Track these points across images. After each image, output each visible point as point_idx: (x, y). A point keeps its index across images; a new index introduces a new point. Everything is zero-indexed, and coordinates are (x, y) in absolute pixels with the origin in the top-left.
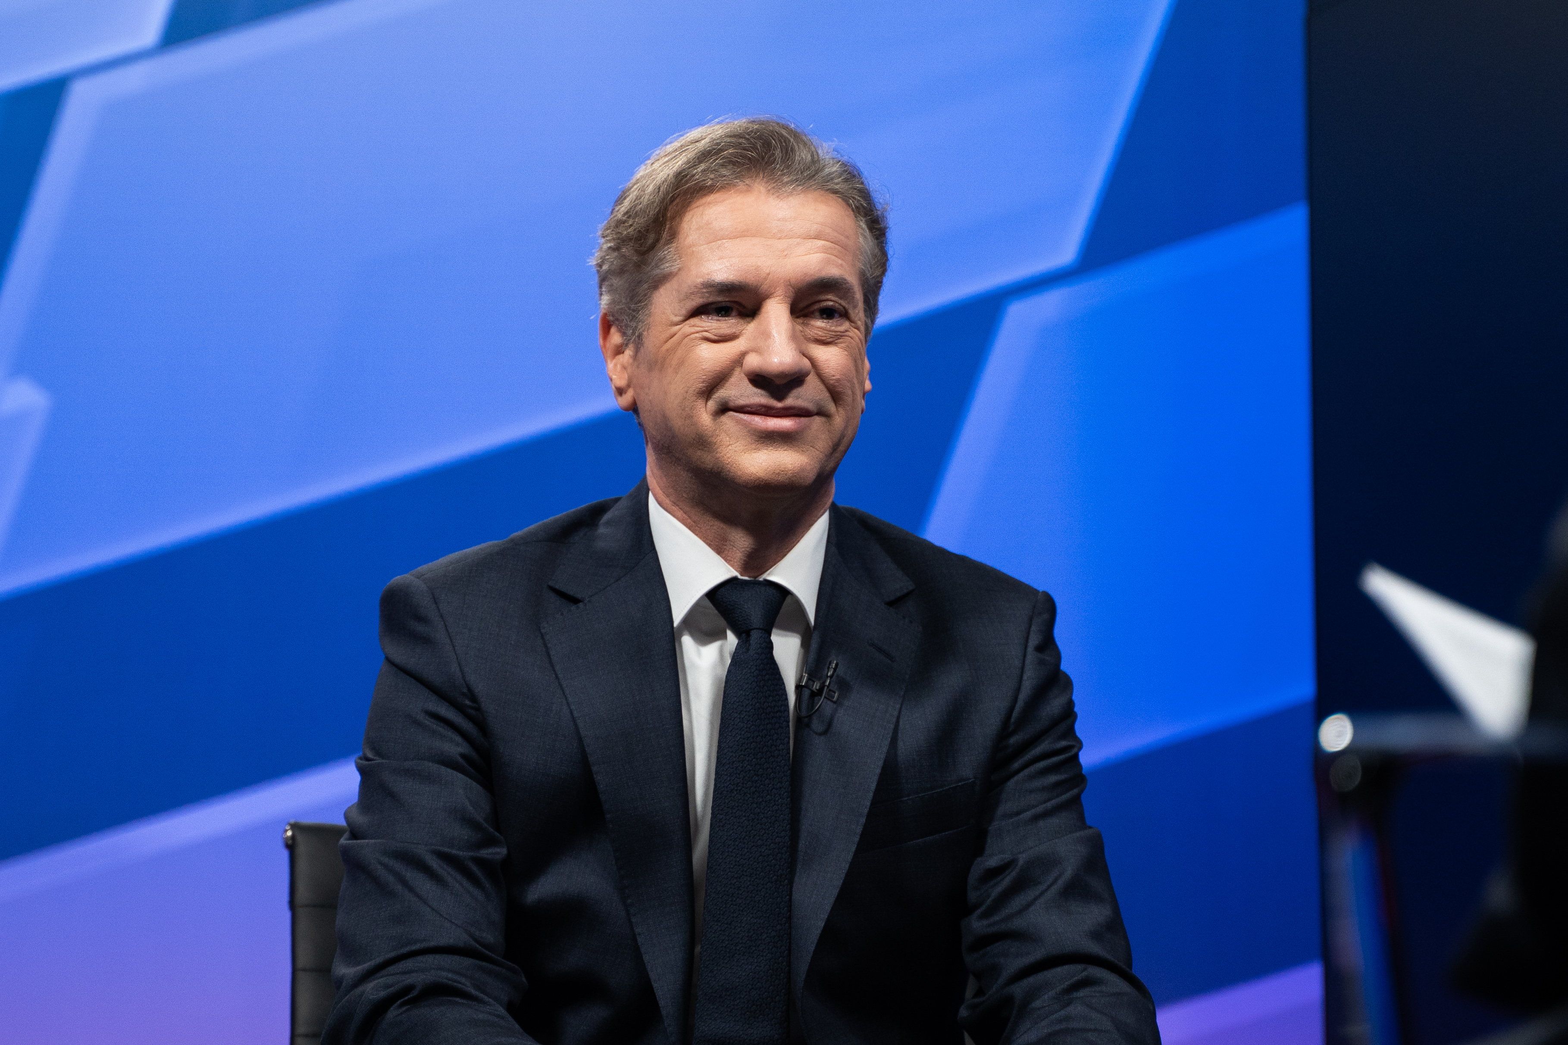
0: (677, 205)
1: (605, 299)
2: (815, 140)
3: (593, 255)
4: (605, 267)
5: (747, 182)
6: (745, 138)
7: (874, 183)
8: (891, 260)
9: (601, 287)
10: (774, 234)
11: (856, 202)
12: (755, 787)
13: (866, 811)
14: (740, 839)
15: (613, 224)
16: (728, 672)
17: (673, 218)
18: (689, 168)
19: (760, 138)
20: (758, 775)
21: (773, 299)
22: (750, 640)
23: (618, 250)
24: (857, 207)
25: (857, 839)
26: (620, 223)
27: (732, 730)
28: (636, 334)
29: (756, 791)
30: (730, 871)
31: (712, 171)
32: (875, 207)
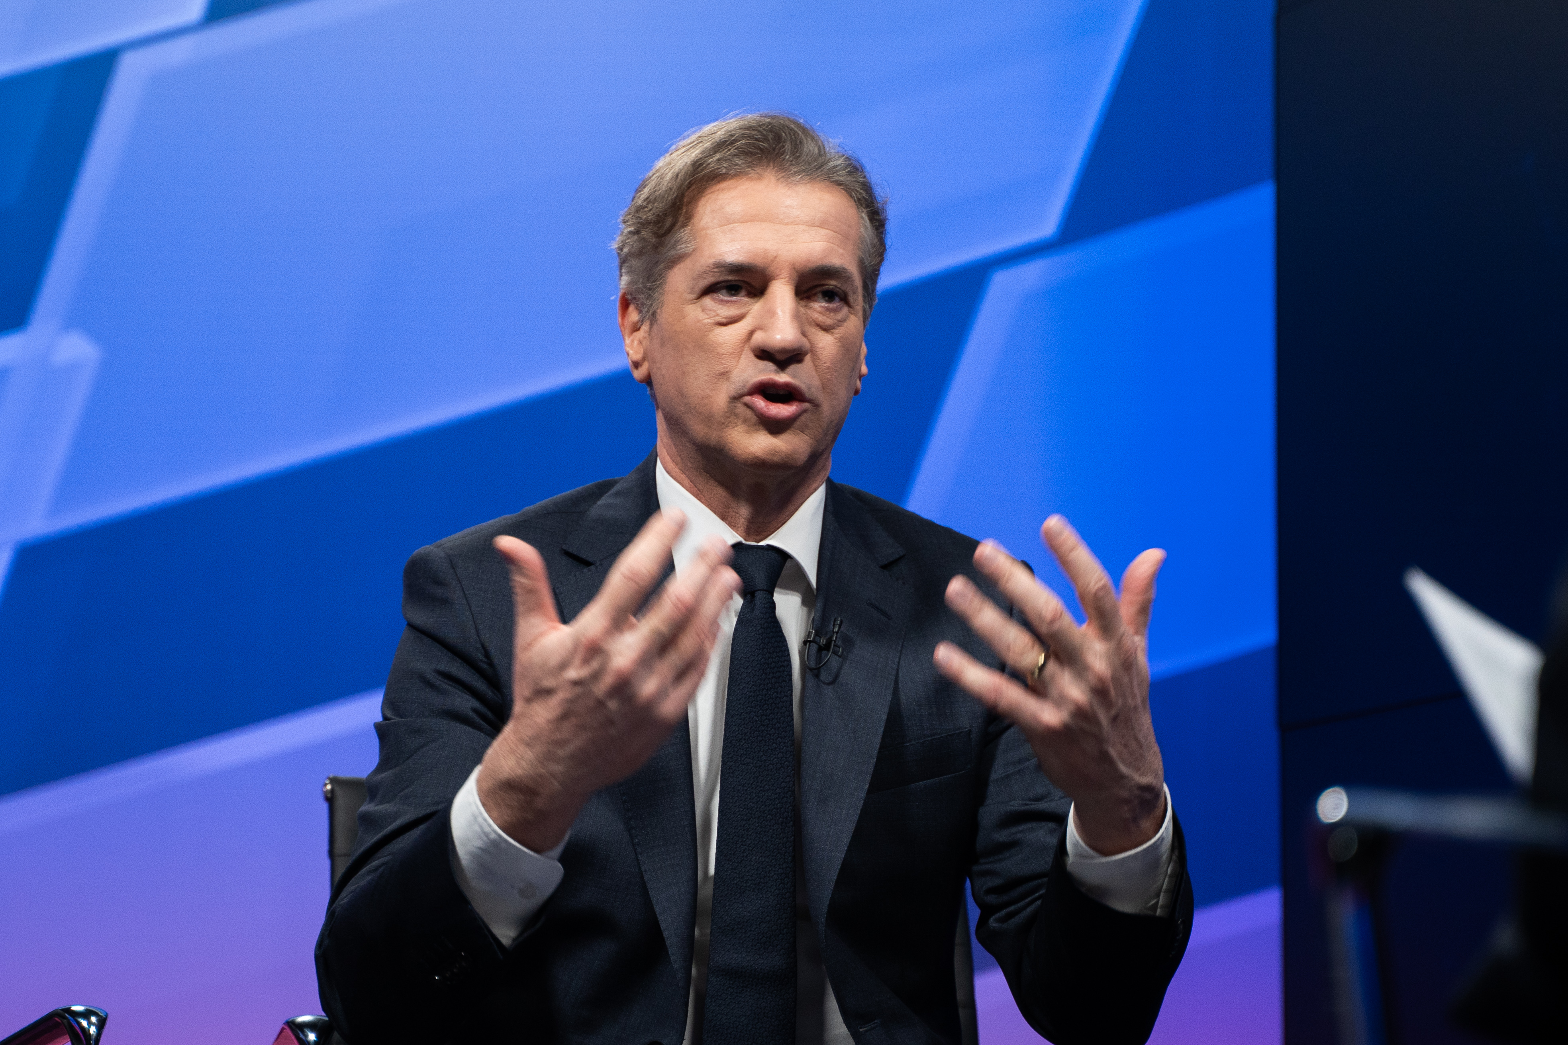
0: (693, 190)
1: (625, 279)
2: (822, 136)
3: (614, 239)
4: (626, 250)
5: (758, 171)
6: (757, 130)
7: (876, 176)
8: (888, 250)
9: (621, 269)
10: (782, 219)
11: (858, 195)
12: (762, 736)
13: (875, 753)
14: (748, 784)
15: (633, 210)
16: (735, 630)
17: (689, 203)
18: (705, 158)
19: (771, 131)
20: (764, 726)
21: (778, 281)
22: (755, 600)
23: (638, 234)
24: (859, 200)
25: (869, 778)
26: (639, 209)
27: (739, 684)
28: (651, 312)
29: (763, 740)
30: (740, 814)
31: (725, 160)
32: (875, 199)
